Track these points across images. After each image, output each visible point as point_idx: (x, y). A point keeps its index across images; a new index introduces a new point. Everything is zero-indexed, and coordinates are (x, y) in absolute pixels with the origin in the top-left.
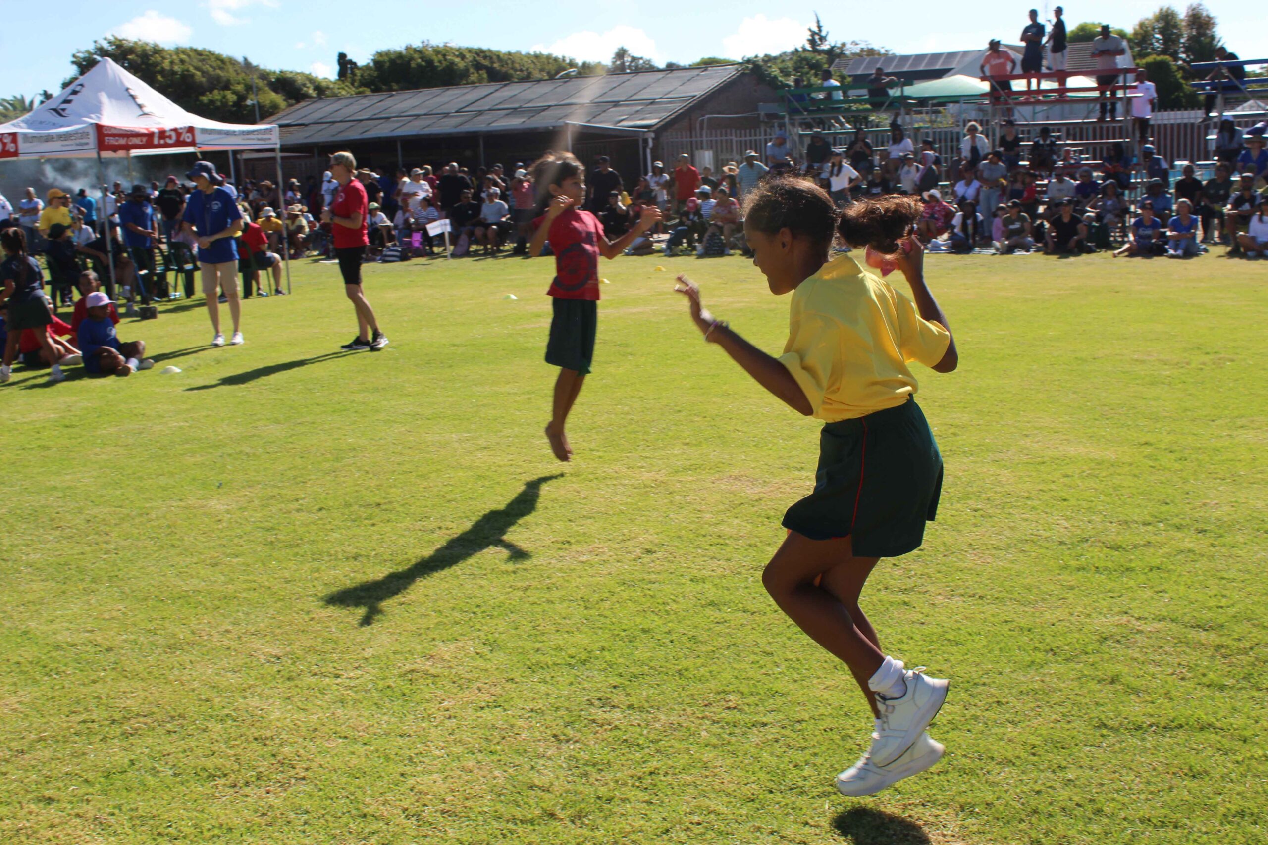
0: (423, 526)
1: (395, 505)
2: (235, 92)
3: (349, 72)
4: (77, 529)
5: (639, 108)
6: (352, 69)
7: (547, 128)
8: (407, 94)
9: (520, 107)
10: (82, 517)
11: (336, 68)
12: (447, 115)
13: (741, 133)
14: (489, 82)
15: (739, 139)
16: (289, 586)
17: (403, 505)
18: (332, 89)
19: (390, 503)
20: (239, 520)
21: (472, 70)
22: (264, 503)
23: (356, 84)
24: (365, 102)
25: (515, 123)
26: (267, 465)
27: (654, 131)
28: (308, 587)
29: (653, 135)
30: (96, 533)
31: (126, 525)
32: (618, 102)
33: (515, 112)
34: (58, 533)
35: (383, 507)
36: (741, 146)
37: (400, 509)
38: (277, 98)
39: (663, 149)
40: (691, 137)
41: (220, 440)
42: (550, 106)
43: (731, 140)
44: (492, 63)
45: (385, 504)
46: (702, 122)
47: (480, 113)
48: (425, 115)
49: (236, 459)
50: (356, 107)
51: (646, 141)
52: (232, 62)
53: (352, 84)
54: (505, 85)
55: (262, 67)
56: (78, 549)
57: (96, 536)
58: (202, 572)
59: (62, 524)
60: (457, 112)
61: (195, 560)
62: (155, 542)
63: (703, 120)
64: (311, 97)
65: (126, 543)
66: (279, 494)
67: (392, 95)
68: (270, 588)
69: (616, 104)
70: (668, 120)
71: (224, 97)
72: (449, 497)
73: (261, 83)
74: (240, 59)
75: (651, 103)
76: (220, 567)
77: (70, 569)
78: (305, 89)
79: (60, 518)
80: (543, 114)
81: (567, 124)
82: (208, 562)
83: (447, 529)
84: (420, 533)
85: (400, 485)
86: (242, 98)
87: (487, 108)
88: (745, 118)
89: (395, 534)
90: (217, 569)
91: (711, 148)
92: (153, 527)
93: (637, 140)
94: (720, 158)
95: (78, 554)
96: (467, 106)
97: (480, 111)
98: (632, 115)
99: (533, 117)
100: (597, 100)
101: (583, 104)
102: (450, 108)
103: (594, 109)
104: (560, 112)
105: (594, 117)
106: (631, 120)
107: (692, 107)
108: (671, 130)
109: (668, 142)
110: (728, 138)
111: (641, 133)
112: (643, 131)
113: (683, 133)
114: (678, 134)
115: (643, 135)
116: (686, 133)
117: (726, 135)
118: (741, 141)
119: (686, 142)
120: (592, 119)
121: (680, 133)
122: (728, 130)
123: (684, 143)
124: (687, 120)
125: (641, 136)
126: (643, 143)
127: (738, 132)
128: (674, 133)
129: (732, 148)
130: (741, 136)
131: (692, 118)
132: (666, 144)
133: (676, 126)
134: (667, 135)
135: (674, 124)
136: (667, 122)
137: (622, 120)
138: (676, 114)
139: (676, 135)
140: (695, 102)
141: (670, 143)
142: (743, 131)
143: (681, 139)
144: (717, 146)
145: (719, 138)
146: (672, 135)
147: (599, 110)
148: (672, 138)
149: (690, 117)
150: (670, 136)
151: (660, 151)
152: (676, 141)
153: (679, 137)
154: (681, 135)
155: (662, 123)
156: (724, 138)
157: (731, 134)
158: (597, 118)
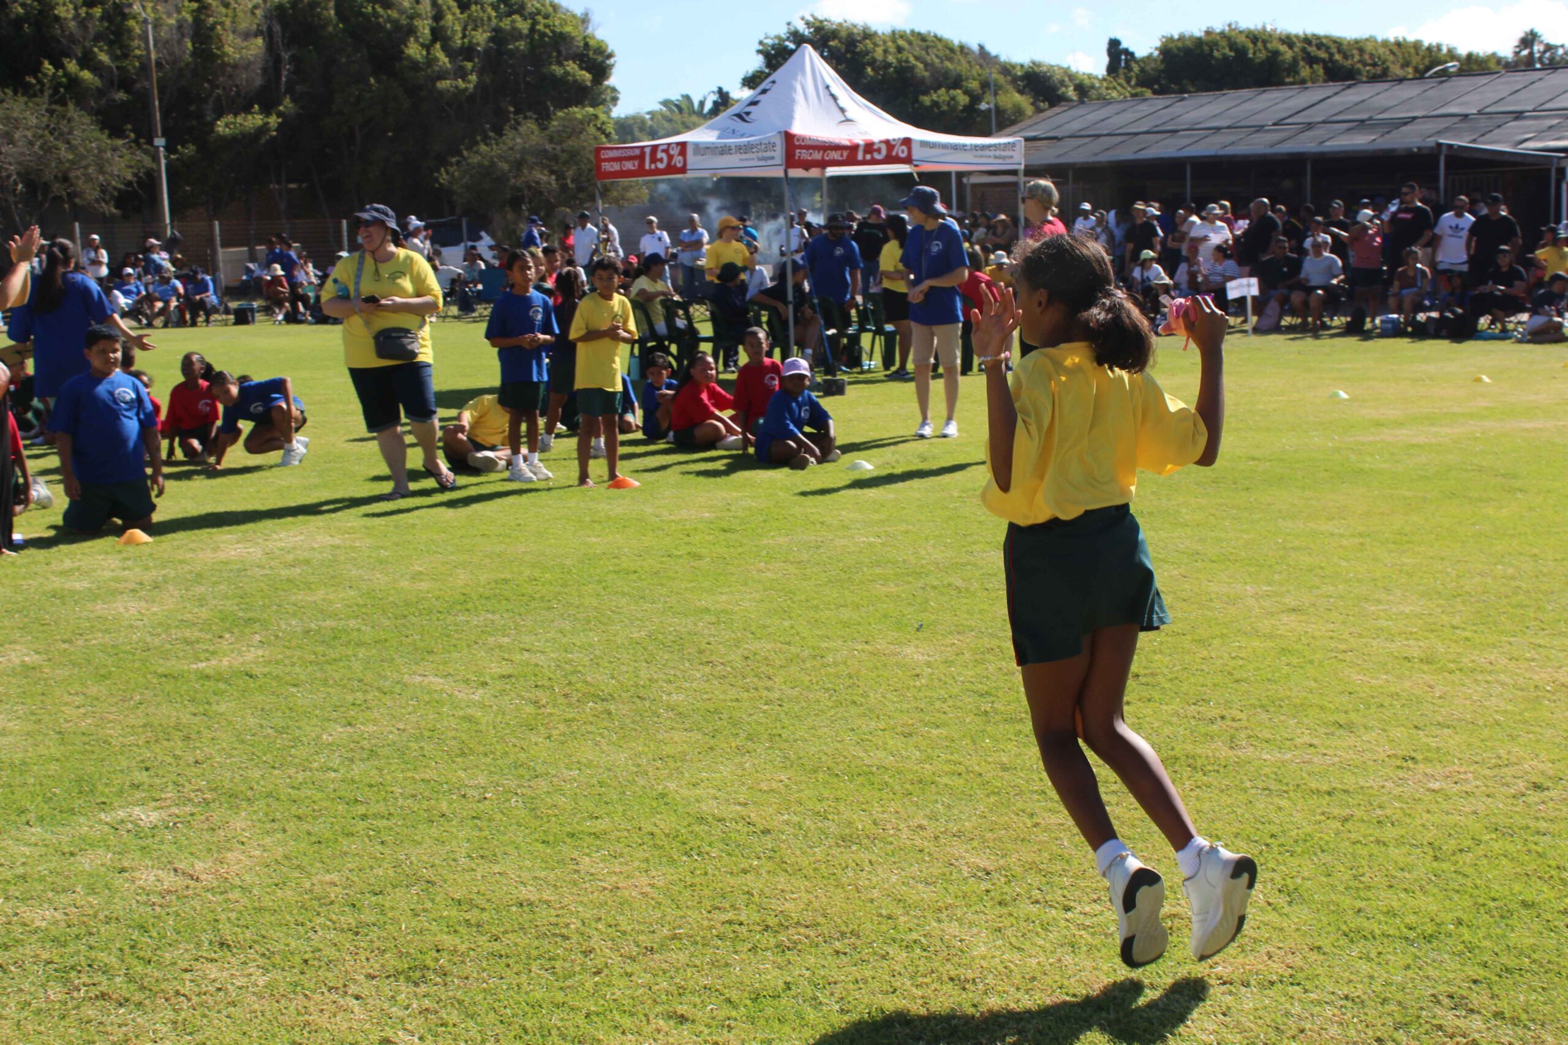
0: (1199, 713)
1: (1160, 678)
2: (967, 92)
3: (1123, 64)
4: (731, 667)
5: (1555, 122)
6: (1127, 61)
7: (1409, 150)
8: (1205, 97)
9: (1370, 119)
10: (740, 652)
11: (1105, 60)
12: (1260, 128)
14: (1325, 81)
16: (1006, 775)
17: (1171, 680)
18: (1097, 89)
19: (1152, 674)
20: (943, 678)
21: (1302, 63)
22: (978, 657)
23: (1133, 83)
24: (1144, 108)
25: (1361, 141)
26: (985, 606)
28: (1034, 781)
30: (756, 676)
31: (794, 669)
32: (1522, 112)
33: (1362, 125)
34: (707, 669)
35: (1143, 680)
37: (1167, 685)
38: (1023, 101)
41: (922, 566)
42: (1414, 118)
44: (1331, 55)
45: (1145, 675)
47: (1310, 126)
48: (1228, 127)
49: (942, 594)
50: (1129, 116)
51: (1561, 172)
52: (963, 49)
53: (1128, 81)
54: (1349, 87)
55: (1003, 58)
56: (732, 693)
57: (755, 680)
58: (891, 742)
59: (713, 658)
60: (1274, 124)
61: (882, 725)
62: (831, 696)
64: (1069, 100)
65: (795, 692)
66: (999, 647)
67: (1183, 99)
68: (980, 774)
69: (1519, 115)
71: (953, 98)
72: (1237, 676)
73: (1001, 79)
74: (975, 48)
76: (915, 738)
77: (721, 719)
78: (1064, 89)
79: (711, 651)
80: (1404, 128)
81: (1439, 145)
82: (899, 729)
83: (1233, 720)
84: (1193, 722)
85: (1168, 651)
86: (975, 99)
87: (1320, 119)
89: (1157, 719)
90: (912, 741)
92: (828, 675)
93: (1549, 170)
95: (732, 700)
96: (1290, 116)
97: (1309, 124)
98: (1543, 131)
99: (1388, 132)
100: (1488, 110)
101: (1466, 116)
102: (1268, 118)
103: (1484, 123)
104: (1430, 127)
105: (1483, 135)
106: (1541, 140)
111: (1555, 160)
112: (1557, 157)
115: (1558, 163)
120: (1478, 137)
125: (1555, 165)
126: (1556, 174)
137: (1526, 140)
147: (1491, 124)
158: (1487, 136)
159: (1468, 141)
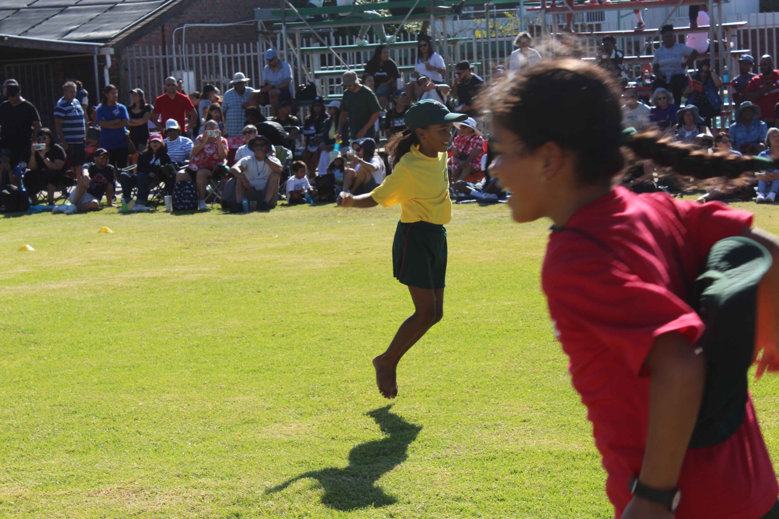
5: (94, 15)
13: (229, 48)
15: (226, 55)
27: (113, 46)
29: (112, 51)
32: (66, 6)
36: (230, 64)
39: (126, 70)
40: (164, 53)
43: (217, 58)
46: (179, 34)
51: (102, 59)
63: (182, 30)
69: (63, 9)
70: (131, 31)
75: (110, 9)
88: (237, 27)
91: (191, 68)
93: (92, 58)
94: (202, 81)
98: (85, 24)
100: (36, 4)
101: (18, 9)
103: (33, 16)
105: (33, 27)
106: (83, 31)
107: (165, 13)
108: (136, 45)
109: (132, 61)
110: (213, 54)
111: (96, 49)
112: (98, 46)
113: (153, 48)
114: (147, 48)
115: (99, 52)
116: (157, 48)
117: (210, 51)
118: (229, 59)
119: (158, 60)
120: (29, 29)
121: (150, 48)
122: (213, 45)
123: (155, 61)
124: (158, 31)
125: (97, 53)
126: (98, 62)
127: (225, 46)
128: (141, 49)
129: (218, 68)
130: (229, 52)
131: (166, 28)
132: (129, 62)
133: (143, 39)
134: (132, 52)
135: (141, 37)
136: (131, 34)
137: (71, 31)
138: (143, 23)
139: (144, 50)
140: (169, 7)
141: (135, 62)
142: (232, 46)
143: (151, 57)
144: (197, 65)
145: (200, 55)
146: (138, 51)
147: (40, 17)
148: (138, 55)
149: (163, 26)
150: (135, 53)
151: (122, 73)
152: (145, 60)
153: (147, 53)
154: (150, 51)
155: (124, 35)
156: (207, 54)
157: (216, 49)
158: (36, 28)
159: (20, 32)
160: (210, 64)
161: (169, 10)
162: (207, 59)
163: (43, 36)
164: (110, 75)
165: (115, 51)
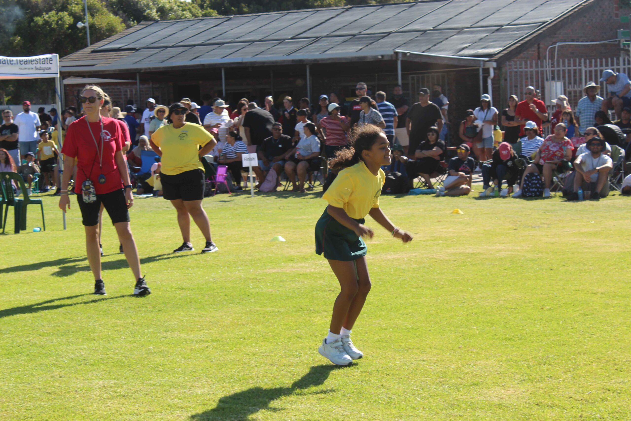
5: (484, 35)
7: (376, 57)
9: (360, 34)
12: (282, 41)
13: (590, 62)
15: (588, 69)
27: (496, 61)
29: (494, 65)
32: (463, 28)
33: (353, 38)
39: (506, 80)
40: (537, 67)
42: (390, 33)
43: (580, 70)
46: (552, 51)
47: (317, 39)
48: (260, 41)
50: (190, 32)
51: (486, 71)
60: (293, 38)
63: (555, 47)
67: (230, 19)
69: (460, 31)
70: (512, 48)
75: (497, 30)
81: (396, 53)
87: (325, 34)
88: (603, 45)
91: (559, 79)
93: (478, 70)
94: (568, 89)
96: (304, 32)
97: (317, 38)
98: (475, 42)
99: (371, 44)
100: (440, 27)
101: (425, 31)
102: (288, 34)
103: (435, 37)
104: (400, 39)
105: (435, 45)
106: (473, 48)
107: (541, 33)
108: (515, 60)
109: (511, 73)
110: (578, 68)
111: (482, 63)
112: (483, 61)
113: (529, 62)
114: (523, 63)
115: (484, 65)
116: (531, 63)
117: (575, 66)
118: (591, 72)
119: (531, 72)
120: (432, 47)
121: (526, 62)
122: (577, 60)
123: (529, 73)
124: (535, 48)
125: (482, 66)
126: (483, 73)
127: (588, 61)
128: (518, 63)
129: (581, 79)
130: (590, 66)
131: (541, 46)
132: (508, 74)
133: (522, 55)
134: (510, 65)
135: (519, 53)
136: (512, 51)
137: (463, 49)
138: (522, 42)
139: (521, 64)
140: (545, 29)
141: (513, 74)
142: (593, 61)
143: (526, 70)
144: (564, 77)
145: (567, 68)
146: (516, 65)
147: (441, 37)
148: (516, 68)
149: (539, 45)
150: (513, 67)
151: (502, 82)
152: (521, 72)
153: (523, 66)
154: (526, 64)
155: (505, 52)
156: (572, 68)
157: (580, 63)
158: (438, 46)
159: (424, 50)
160: (575, 76)
161: (544, 31)
162: (572, 72)
163: (442, 53)
164: (493, 84)
165: (497, 65)
